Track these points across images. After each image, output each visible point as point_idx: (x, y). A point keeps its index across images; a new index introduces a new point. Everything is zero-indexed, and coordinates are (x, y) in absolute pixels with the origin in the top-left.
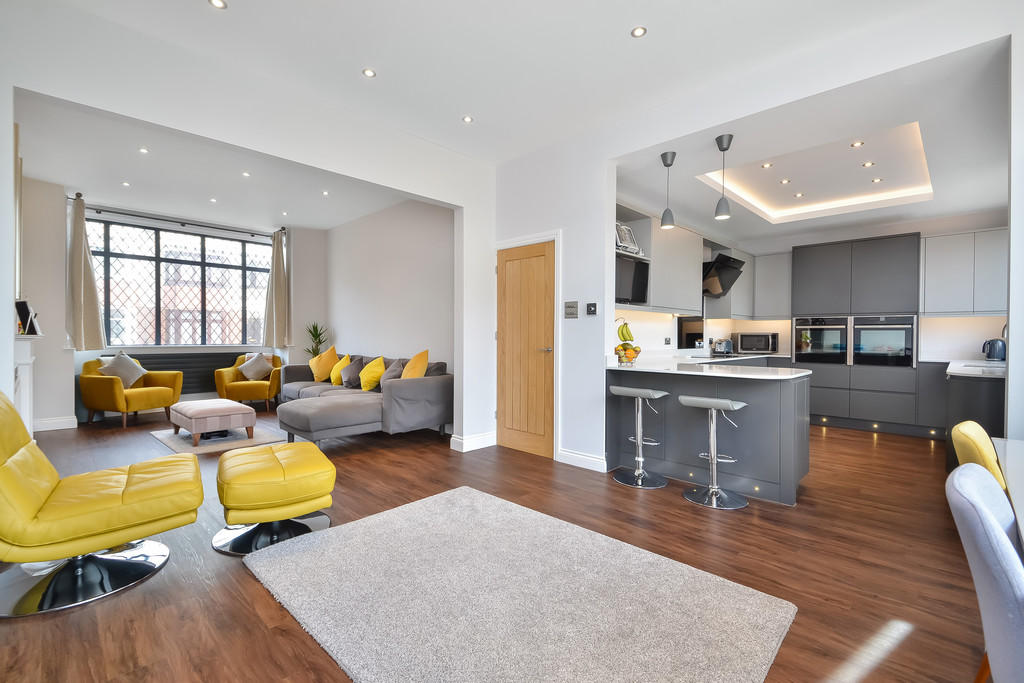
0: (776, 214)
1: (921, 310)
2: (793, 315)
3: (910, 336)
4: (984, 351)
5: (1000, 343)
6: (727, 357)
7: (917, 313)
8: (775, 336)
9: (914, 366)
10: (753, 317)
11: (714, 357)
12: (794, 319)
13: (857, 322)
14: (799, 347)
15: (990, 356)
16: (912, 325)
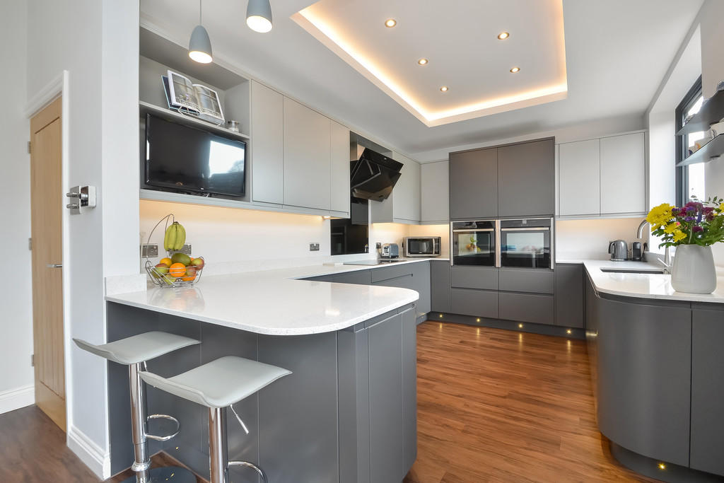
0: (432, 117)
1: (557, 214)
2: (451, 219)
3: (549, 237)
4: (609, 252)
5: (623, 244)
6: (392, 262)
7: (553, 216)
8: (438, 240)
9: (552, 268)
10: (420, 222)
11: (381, 262)
12: (452, 223)
13: (504, 225)
14: (456, 250)
15: (614, 257)
16: (550, 227)
